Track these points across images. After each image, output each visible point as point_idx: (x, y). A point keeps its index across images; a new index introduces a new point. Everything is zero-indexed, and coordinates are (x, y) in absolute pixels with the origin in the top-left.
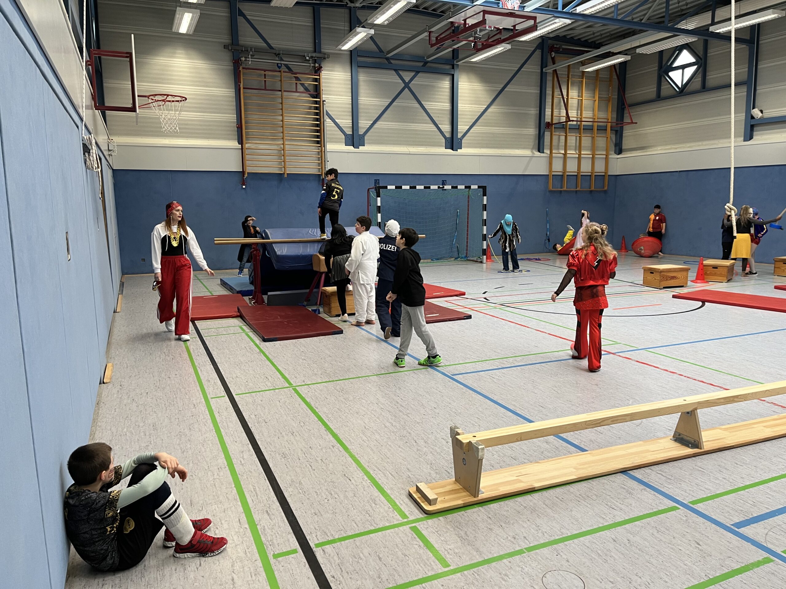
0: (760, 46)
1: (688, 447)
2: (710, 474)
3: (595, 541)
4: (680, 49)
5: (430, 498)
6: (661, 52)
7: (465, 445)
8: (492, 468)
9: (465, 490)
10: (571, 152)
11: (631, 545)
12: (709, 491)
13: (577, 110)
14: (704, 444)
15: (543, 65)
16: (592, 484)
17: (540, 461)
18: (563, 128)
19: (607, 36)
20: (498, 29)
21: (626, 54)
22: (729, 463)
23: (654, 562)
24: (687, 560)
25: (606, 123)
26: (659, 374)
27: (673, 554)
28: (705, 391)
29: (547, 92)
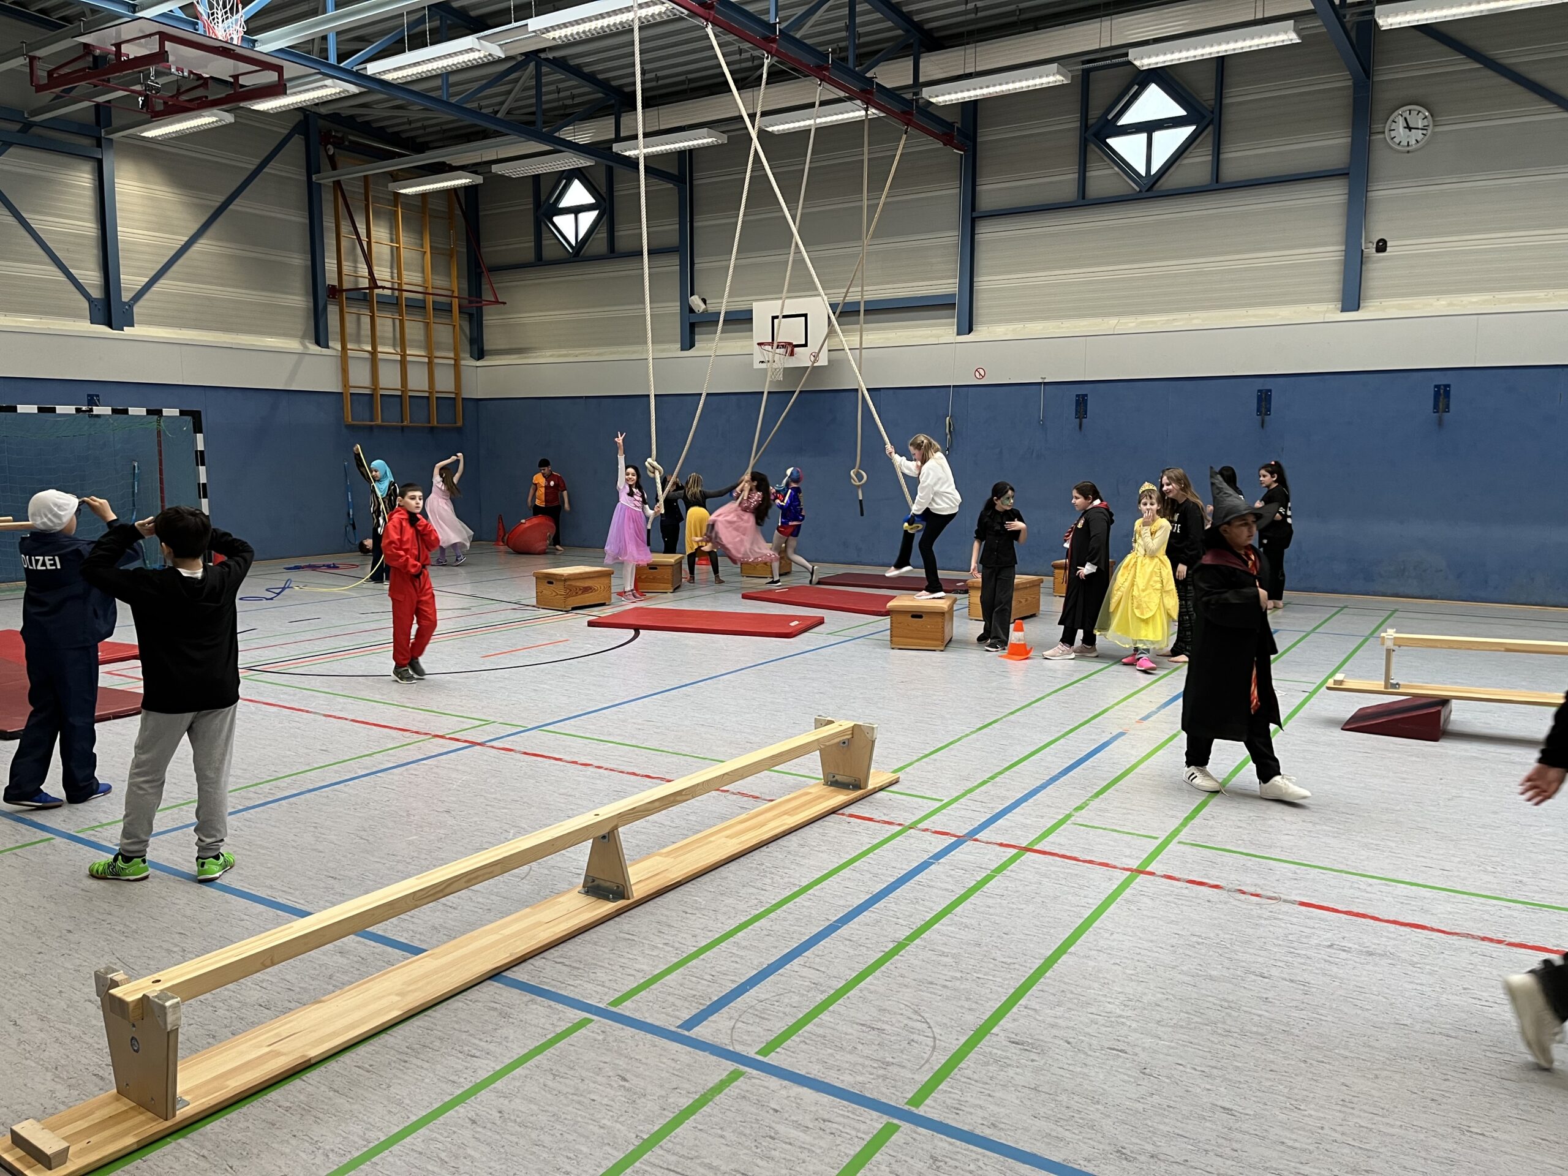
0: (695, 189)
1: (608, 899)
2: (644, 941)
3: (435, 1135)
4: (569, 176)
5: (49, 1152)
6: (536, 178)
7: (131, 1007)
8: (210, 1040)
9: (142, 1109)
10: (386, 350)
11: (504, 1121)
12: (641, 974)
13: (392, 267)
14: (634, 888)
15: (312, 168)
16: (434, 1018)
17: (323, 998)
18: (365, 300)
19: (436, 133)
20: (199, 77)
21: (475, 172)
22: (674, 914)
23: (546, 1139)
24: (604, 1118)
25: (449, 299)
26: (563, 771)
27: (580, 1113)
28: (637, 790)
29: (324, 223)
